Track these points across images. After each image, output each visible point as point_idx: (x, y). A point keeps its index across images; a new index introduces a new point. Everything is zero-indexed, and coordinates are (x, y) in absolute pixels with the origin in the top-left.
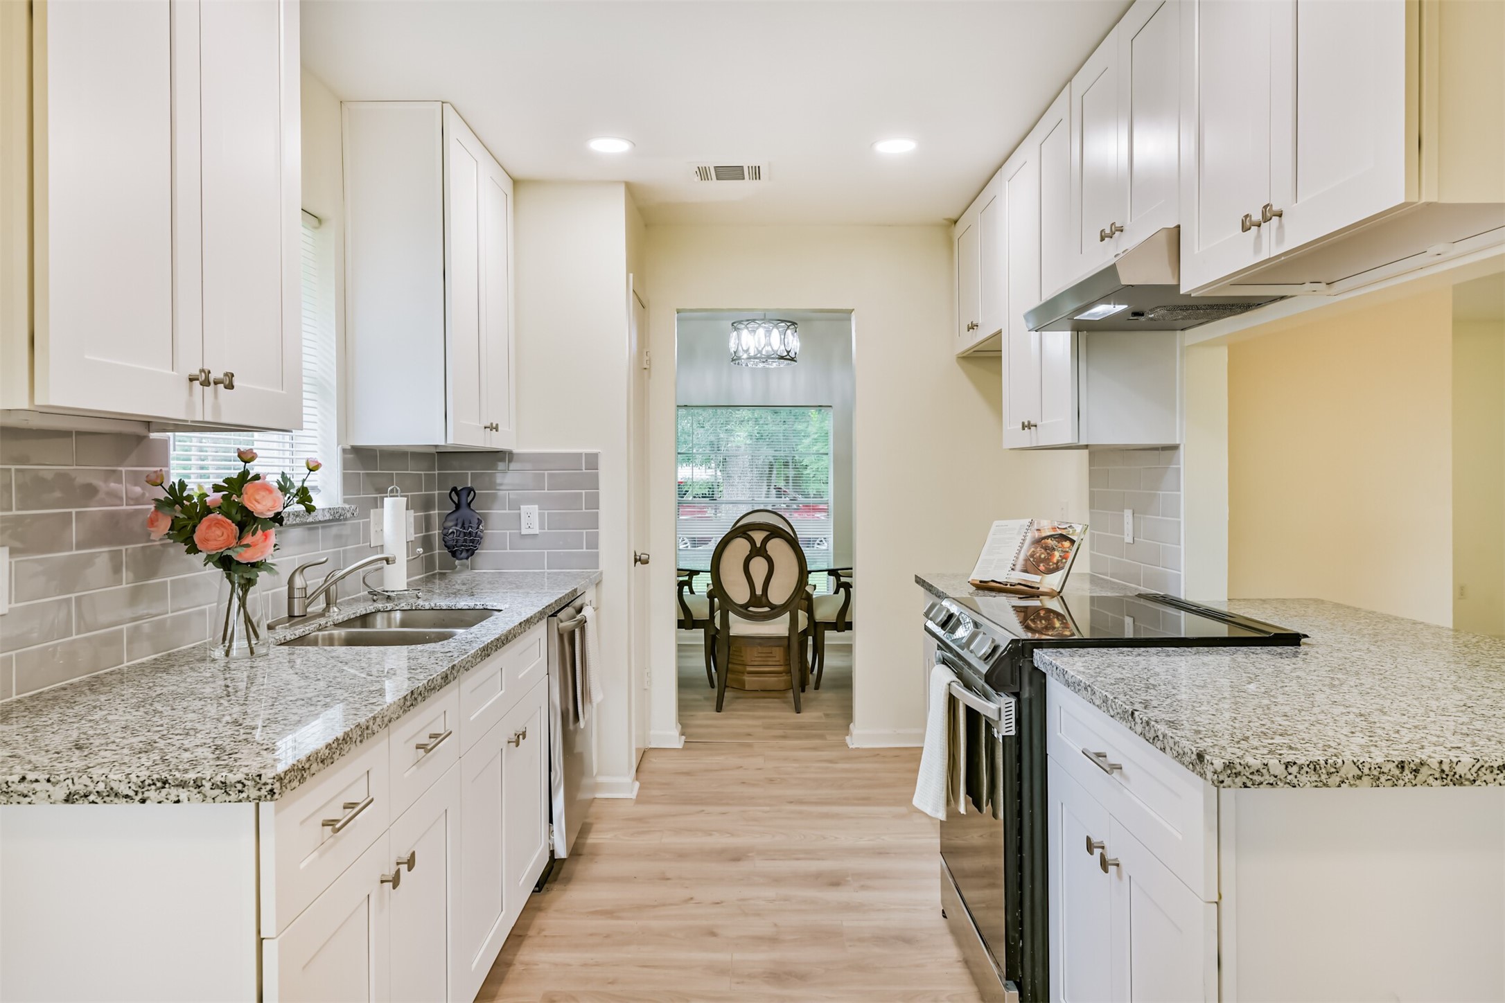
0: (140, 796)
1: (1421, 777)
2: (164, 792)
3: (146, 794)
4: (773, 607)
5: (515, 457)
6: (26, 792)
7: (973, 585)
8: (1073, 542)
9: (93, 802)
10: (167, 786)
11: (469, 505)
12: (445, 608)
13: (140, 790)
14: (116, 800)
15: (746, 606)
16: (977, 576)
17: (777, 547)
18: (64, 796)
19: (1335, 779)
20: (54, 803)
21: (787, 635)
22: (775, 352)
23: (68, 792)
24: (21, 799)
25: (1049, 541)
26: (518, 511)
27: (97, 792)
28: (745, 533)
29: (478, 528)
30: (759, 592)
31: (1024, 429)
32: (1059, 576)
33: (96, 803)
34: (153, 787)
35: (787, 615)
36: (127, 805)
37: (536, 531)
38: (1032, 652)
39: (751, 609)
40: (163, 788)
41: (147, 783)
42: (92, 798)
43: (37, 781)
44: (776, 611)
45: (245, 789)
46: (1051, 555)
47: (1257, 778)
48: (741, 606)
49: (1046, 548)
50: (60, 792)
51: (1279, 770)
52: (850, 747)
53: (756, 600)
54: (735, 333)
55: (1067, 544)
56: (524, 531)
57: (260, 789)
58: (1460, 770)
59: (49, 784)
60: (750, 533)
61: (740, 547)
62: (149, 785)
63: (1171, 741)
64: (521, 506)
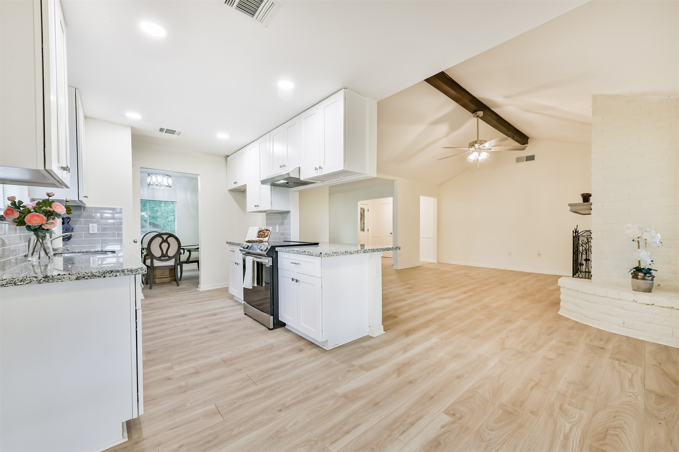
0: (103, 276)
1: (348, 253)
2: (112, 274)
3: (105, 275)
4: (169, 257)
5: (86, 208)
6: (60, 278)
7: (246, 241)
8: (269, 231)
9: (86, 279)
10: (113, 272)
11: (68, 223)
12: (85, 252)
13: (103, 274)
14: (95, 277)
15: (160, 257)
16: (247, 239)
17: (171, 240)
18: (75, 278)
19: (338, 254)
20: (72, 280)
21: (174, 265)
22: (165, 184)
23: (77, 277)
24: (58, 280)
25: (264, 231)
26: (88, 226)
27: (88, 276)
28: (160, 236)
29: (72, 231)
30: (165, 253)
31: (255, 207)
32: (267, 238)
33: (88, 279)
34: (108, 273)
35: (174, 259)
36: (98, 278)
37: (96, 232)
38: (275, 248)
39: (162, 258)
40: (111, 273)
41: (106, 272)
42: (86, 278)
43: (65, 275)
44: (170, 258)
45: (138, 271)
46: (265, 234)
47: (329, 255)
48: (158, 257)
49: (263, 232)
50: (74, 277)
51: (332, 253)
52: (200, 291)
53: (163, 255)
54: (150, 177)
55: (268, 231)
56: (91, 232)
57: (142, 271)
58: (352, 252)
59: (70, 275)
60: (162, 236)
61: (159, 240)
62: (107, 273)
63: (314, 253)
64: (90, 224)
